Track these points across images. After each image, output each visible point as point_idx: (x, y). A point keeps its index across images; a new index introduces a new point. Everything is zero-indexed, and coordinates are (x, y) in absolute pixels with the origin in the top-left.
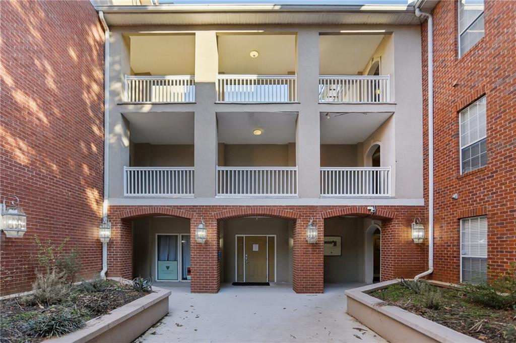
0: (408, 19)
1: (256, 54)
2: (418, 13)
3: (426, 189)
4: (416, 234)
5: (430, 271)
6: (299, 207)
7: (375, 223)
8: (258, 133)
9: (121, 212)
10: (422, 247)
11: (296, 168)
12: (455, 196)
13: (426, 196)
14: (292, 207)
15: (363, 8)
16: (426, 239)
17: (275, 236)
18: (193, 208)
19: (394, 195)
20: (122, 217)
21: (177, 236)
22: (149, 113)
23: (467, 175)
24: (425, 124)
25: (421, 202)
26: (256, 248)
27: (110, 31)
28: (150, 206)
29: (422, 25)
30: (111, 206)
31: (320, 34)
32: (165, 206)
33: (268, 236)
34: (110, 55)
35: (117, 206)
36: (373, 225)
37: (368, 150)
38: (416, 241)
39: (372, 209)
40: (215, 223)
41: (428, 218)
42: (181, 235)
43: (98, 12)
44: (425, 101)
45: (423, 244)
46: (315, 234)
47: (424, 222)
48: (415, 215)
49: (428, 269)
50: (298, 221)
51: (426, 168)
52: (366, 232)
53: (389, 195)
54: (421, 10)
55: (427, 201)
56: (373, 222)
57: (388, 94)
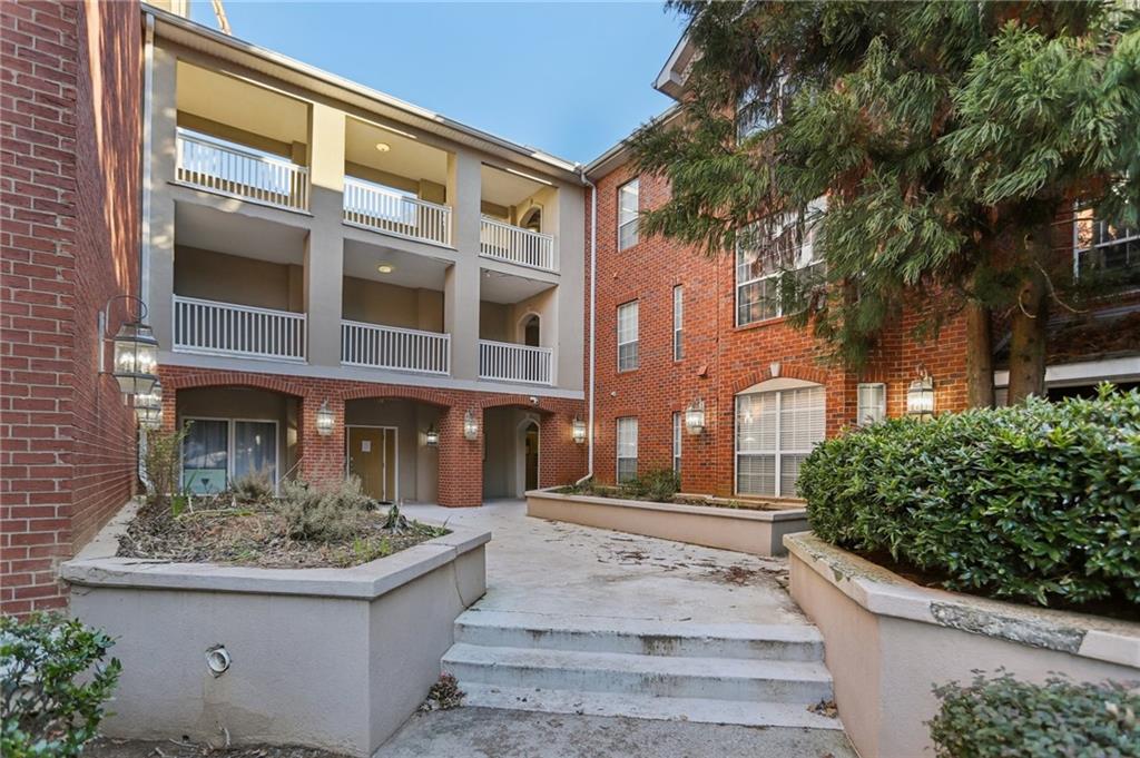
0: (574, 179)
1: (387, 148)
2: (583, 178)
3: (586, 380)
4: (577, 432)
5: (590, 475)
6: (455, 391)
7: (531, 417)
8: (387, 270)
9: (178, 378)
10: (582, 448)
11: (448, 336)
12: (613, 393)
13: (586, 388)
14: (446, 391)
15: (534, 155)
16: (586, 439)
17: (396, 428)
18: (308, 381)
19: (555, 385)
20: (180, 387)
21: (227, 422)
22: (234, 214)
23: (623, 374)
24: (587, 306)
25: (580, 395)
26: (366, 446)
27: (155, 45)
28: (233, 371)
29: (586, 191)
30: (160, 365)
31: (483, 163)
32: (260, 374)
33: (385, 428)
34: (153, 90)
35: (168, 366)
36: (528, 419)
37: (523, 317)
38: (578, 441)
39: (535, 400)
40: (342, 407)
41: (588, 415)
42: (234, 420)
43: (144, 13)
44: (588, 278)
45: (583, 444)
46: (475, 428)
47: (585, 419)
48: (575, 411)
49: (588, 473)
50: (453, 410)
51: (587, 357)
52: (517, 428)
53: (551, 383)
54: (587, 177)
55: (587, 395)
56: (528, 415)
57: (551, 262)
